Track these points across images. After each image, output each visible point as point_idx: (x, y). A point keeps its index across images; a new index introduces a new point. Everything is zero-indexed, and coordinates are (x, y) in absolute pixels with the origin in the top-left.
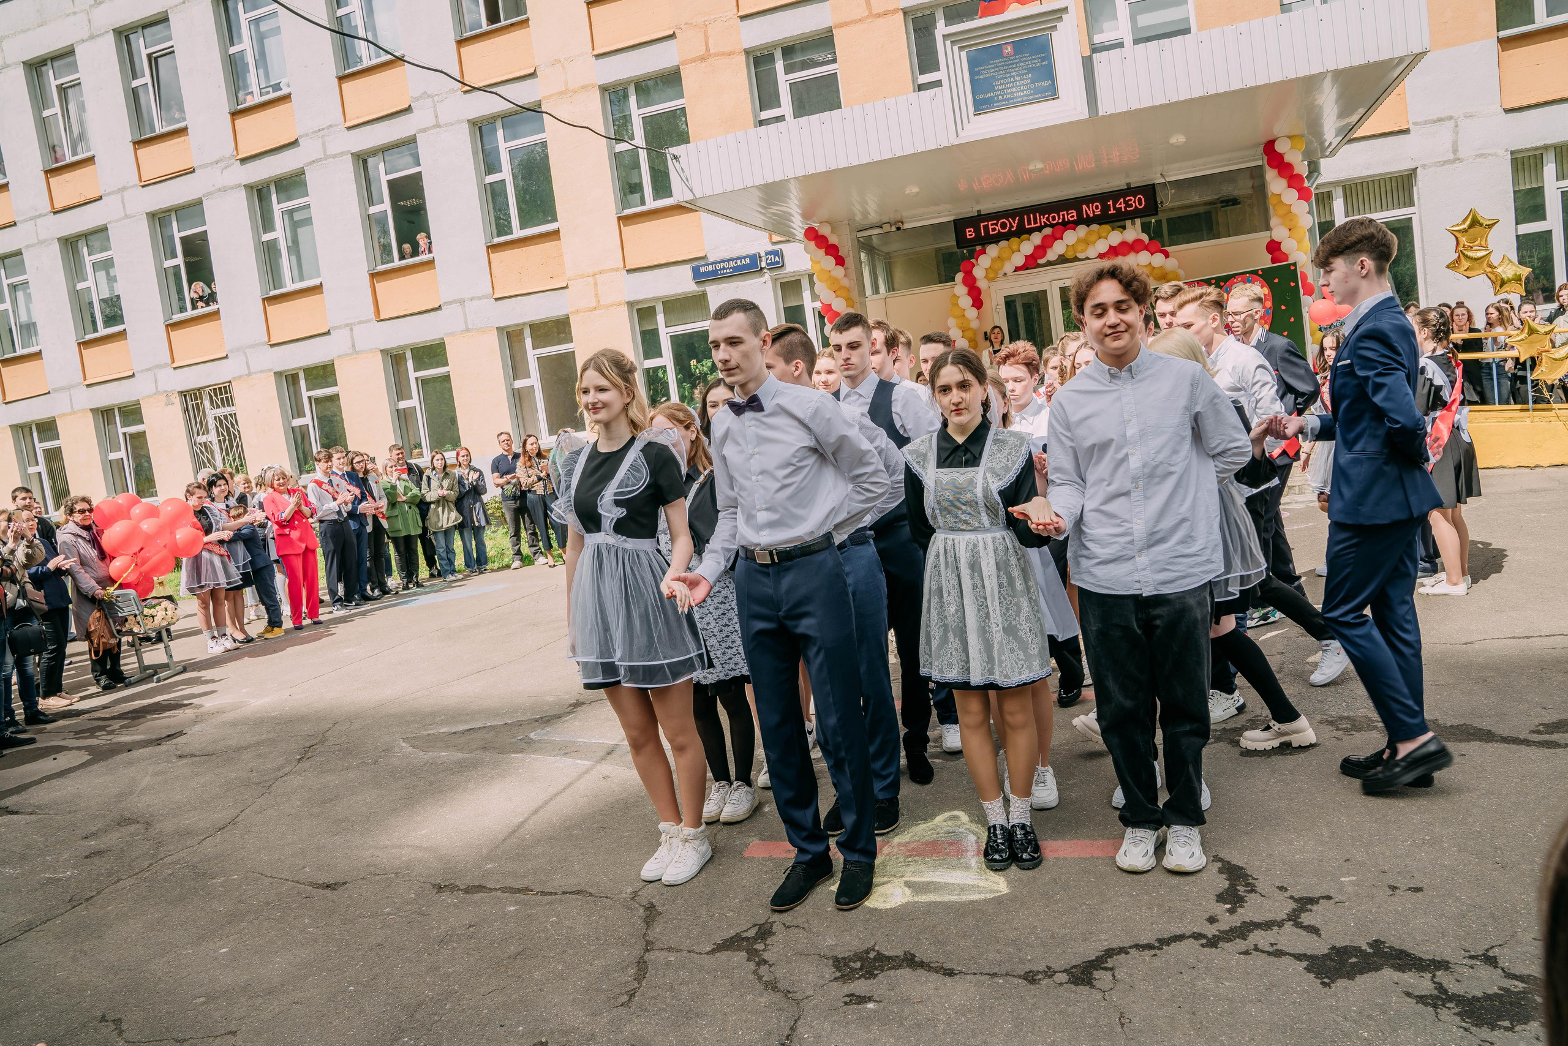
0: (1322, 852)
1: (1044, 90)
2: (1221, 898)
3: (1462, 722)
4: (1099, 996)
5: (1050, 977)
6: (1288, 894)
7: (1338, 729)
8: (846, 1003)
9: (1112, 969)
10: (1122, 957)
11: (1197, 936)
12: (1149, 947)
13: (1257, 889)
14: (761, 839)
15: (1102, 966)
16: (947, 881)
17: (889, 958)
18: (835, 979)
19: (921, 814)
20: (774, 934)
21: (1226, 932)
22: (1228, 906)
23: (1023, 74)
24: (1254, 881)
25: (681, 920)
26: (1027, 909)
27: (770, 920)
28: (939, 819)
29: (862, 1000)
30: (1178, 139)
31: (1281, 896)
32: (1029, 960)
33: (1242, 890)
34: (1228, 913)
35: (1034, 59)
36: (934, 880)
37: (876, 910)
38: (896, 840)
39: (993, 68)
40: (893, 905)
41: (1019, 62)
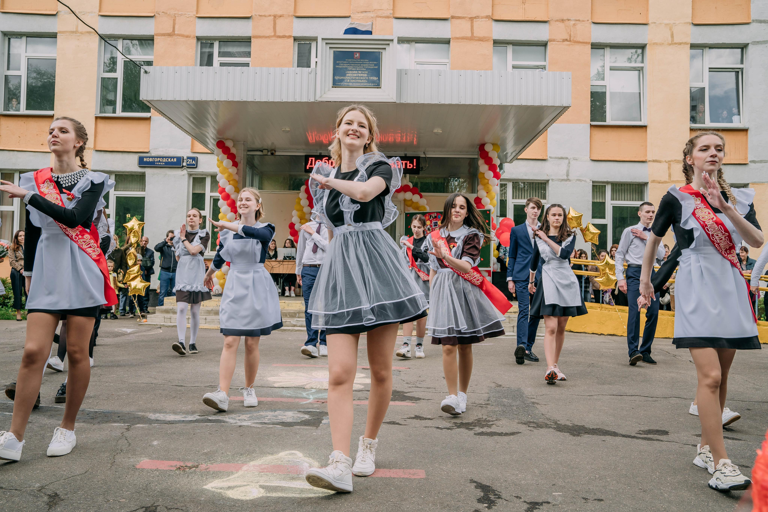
0: (536, 480)
1: (373, 82)
2: (480, 500)
3: (598, 427)
6: (522, 500)
7: (529, 426)
13: (502, 497)
14: (150, 459)
16: (290, 486)
19: (269, 451)
22: (486, 505)
23: (363, 71)
24: (499, 493)
25: (80, 503)
26: (350, 502)
27: (155, 505)
28: (282, 454)
30: (438, 130)
31: (518, 501)
33: (492, 497)
34: (487, 509)
35: (371, 64)
36: (281, 485)
37: (238, 500)
38: (252, 463)
39: (347, 63)
40: (251, 498)
41: (362, 64)
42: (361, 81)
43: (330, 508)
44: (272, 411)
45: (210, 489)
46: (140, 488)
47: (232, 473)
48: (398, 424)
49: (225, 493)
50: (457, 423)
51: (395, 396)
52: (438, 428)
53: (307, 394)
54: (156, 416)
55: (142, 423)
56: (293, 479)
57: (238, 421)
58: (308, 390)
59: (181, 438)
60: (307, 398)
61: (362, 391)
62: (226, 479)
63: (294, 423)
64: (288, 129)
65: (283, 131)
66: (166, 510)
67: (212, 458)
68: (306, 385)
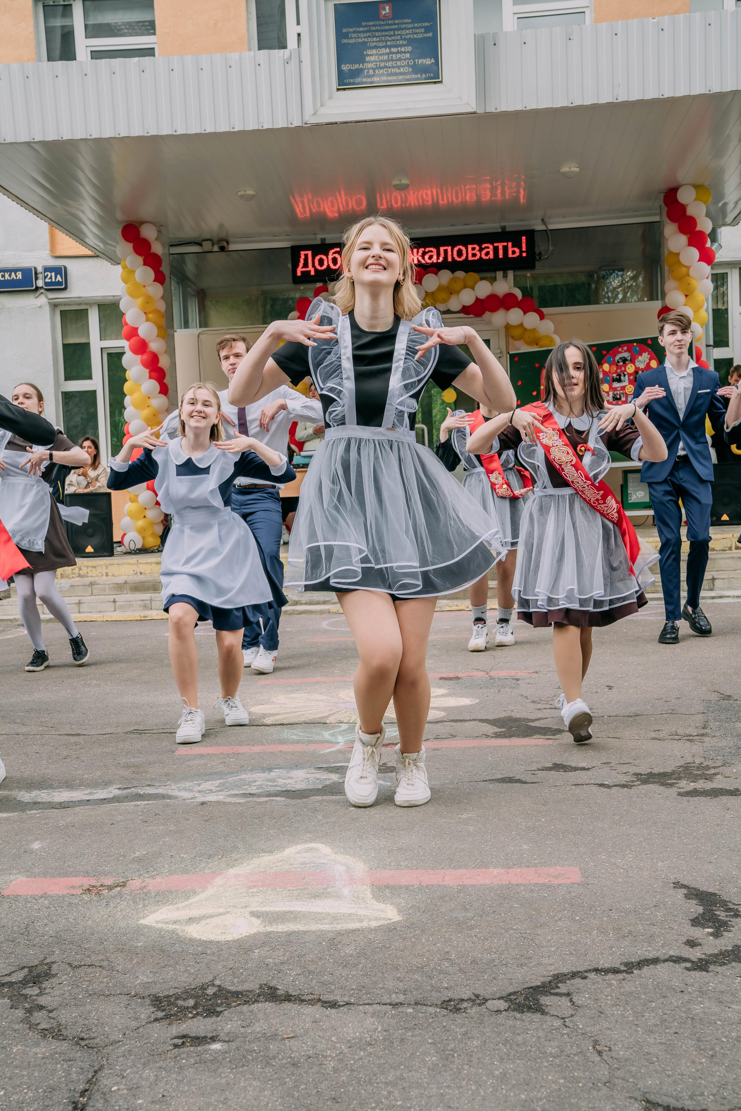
1: (424, 70)
2: (696, 922)
4: (557, 1023)
5: (480, 1005)
8: (176, 1046)
9: (568, 994)
10: (577, 981)
11: (678, 960)
12: (615, 971)
15: (552, 991)
16: (311, 910)
17: (237, 994)
18: (156, 1020)
19: (263, 847)
20: (55, 975)
21: (716, 955)
22: (710, 930)
23: (401, 46)
24: (736, 907)
26: (432, 935)
27: (48, 961)
28: (291, 851)
29: (199, 1040)
30: (570, 168)
32: (447, 988)
33: (722, 915)
34: (711, 938)
35: (417, 28)
36: (292, 909)
37: (211, 942)
38: (232, 872)
39: (366, 32)
40: (236, 936)
41: (398, 29)
42: (397, 70)
43: (393, 947)
44: (263, 770)
45: (154, 925)
46: (13, 932)
47: (195, 893)
48: (519, 781)
49: (183, 931)
50: (641, 774)
51: (510, 728)
52: (602, 785)
53: (332, 735)
54: (32, 795)
55: (6, 811)
56: (316, 896)
57: (197, 795)
58: (333, 727)
59: (86, 834)
60: (331, 742)
61: (442, 722)
62: (183, 904)
63: (311, 790)
64: (250, 192)
65: (242, 196)
66: (69, 969)
67: (152, 866)
68: (327, 717)
